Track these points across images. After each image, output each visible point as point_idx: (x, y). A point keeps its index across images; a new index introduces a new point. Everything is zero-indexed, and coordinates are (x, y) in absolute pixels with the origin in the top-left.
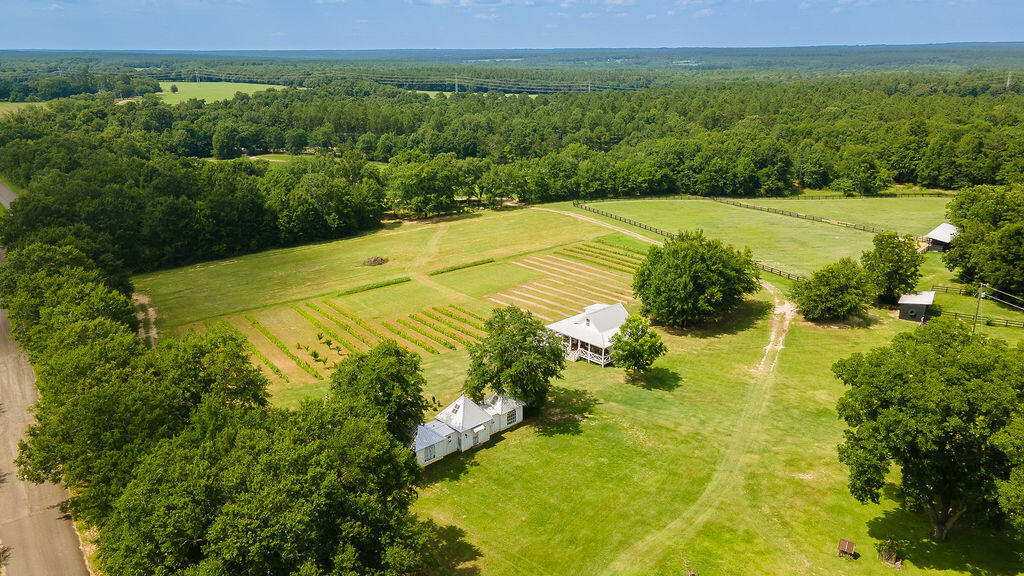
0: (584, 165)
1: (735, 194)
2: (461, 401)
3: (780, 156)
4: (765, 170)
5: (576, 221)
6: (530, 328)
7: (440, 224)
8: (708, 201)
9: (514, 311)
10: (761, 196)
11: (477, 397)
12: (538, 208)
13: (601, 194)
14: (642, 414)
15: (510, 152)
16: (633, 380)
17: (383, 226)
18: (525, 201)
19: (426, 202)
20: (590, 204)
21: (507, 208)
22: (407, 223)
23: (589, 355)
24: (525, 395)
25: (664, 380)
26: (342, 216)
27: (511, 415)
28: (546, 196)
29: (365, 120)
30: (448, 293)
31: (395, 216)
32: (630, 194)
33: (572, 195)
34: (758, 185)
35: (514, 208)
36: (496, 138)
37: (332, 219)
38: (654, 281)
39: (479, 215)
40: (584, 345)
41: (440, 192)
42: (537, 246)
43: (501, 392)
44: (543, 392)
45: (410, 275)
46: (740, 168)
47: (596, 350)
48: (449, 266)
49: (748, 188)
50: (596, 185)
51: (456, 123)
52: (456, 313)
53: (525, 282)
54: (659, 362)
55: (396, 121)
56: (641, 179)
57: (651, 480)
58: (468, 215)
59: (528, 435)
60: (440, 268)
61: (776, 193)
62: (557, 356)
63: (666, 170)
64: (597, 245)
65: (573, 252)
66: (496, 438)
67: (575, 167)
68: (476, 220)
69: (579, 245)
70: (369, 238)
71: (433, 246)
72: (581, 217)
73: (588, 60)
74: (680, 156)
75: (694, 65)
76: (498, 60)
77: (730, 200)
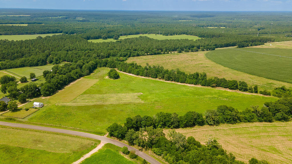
0: (7, 64)
8: (30, 67)
13: (11, 68)
20: (8, 70)
32: (17, 67)
33: (5, 68)
34: (38, 64)
49: (36, 65)
56: (18, 65)
61: (41, 65)
63: (22, 63)
72: (5, 72)
73: (52, 16)
74: (25, 61)
75: (81, 19)
76: (21, 15)
77: (33, 67)
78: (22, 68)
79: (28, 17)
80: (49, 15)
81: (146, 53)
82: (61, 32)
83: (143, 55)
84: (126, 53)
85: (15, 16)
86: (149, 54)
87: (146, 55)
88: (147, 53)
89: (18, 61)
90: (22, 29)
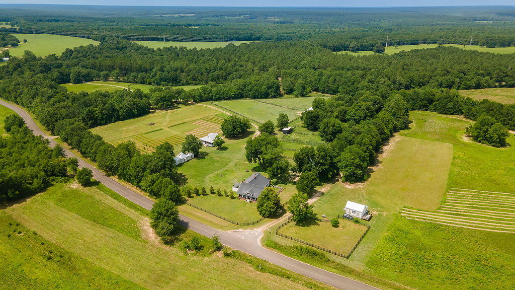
0: (214, 89)
1: (261, 98)
2: (181, 153)
3: (275, 85)
4: (270, 90)
5: (211, 109)
6: (194, 139)
7: (168, 111)
8: (253, 100)
9: (191, 135)
10: (270, 98)
11: (184, 152)
12: (199, 104)
13: (219, 99)
14: (219, 155)
15: (190, 80)
16: (218, 149)
17: (150, 112)
18: (195, 101)
19: (163, 105)
20: (216, 103)
21: (189, 104)
22: (157, 111)
23: (209, 145)
24: (194, 152)
25: (225, 149)
26: (138, 110)
27: (191, 156)
28: (202, 100)
29: (131, 66)
30: (175, 132)
31: (153, 109)
32: (229, 99)
33: (210, 99)
34: (268, 94)
35: (191, 104)
36: (184, 74)
37: (135, 111)
38: (224, 127)
39: (180, 108)
40: (208, 143)
41: (168, 101)
42: (198, 118)
43: (189, 151)
44: (198, 152)
45: (163, 128)
46: (262, 90)
47: (211, 143)
48: (173, 125)
49: (266, 96)
50: (218, 96)
51: (168, 68)
52: (177, 137)
53: (195, 128)
54: (223, 145)
55: (144, 67)
56: (232, 94)
57: (218, 165)
58: (177, 108)
59: (195, 160)
60: (171, 125)
61: (274, 97)
62: (201, 144)
63: (240, 91)
64: (216, 117)
65: (208, 119)
66: (188, 161)
67: (211, 90)
68: (179, 109)
69: (211, 117)
70: (146, 116)
71: (168, 119)
72: (213, 108)
73: (227, 16)
74: (244, 86)
75: (277, 20)
76: (182, 15)
77: (259, 100)
78: (239, 101)
79: (191, 16)
80: (224, 15)
81: (497, 81)
82: (259, 39)
83: (489, 87)
84: (451, 80)
85: (173, 16)
86: (504, 83)
87: (496, 87)
88: (500, 81)
89: (231, 86)
90: (198, 32)
